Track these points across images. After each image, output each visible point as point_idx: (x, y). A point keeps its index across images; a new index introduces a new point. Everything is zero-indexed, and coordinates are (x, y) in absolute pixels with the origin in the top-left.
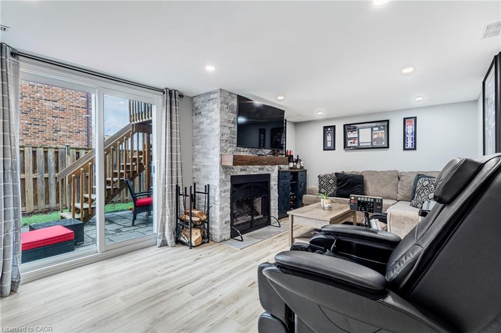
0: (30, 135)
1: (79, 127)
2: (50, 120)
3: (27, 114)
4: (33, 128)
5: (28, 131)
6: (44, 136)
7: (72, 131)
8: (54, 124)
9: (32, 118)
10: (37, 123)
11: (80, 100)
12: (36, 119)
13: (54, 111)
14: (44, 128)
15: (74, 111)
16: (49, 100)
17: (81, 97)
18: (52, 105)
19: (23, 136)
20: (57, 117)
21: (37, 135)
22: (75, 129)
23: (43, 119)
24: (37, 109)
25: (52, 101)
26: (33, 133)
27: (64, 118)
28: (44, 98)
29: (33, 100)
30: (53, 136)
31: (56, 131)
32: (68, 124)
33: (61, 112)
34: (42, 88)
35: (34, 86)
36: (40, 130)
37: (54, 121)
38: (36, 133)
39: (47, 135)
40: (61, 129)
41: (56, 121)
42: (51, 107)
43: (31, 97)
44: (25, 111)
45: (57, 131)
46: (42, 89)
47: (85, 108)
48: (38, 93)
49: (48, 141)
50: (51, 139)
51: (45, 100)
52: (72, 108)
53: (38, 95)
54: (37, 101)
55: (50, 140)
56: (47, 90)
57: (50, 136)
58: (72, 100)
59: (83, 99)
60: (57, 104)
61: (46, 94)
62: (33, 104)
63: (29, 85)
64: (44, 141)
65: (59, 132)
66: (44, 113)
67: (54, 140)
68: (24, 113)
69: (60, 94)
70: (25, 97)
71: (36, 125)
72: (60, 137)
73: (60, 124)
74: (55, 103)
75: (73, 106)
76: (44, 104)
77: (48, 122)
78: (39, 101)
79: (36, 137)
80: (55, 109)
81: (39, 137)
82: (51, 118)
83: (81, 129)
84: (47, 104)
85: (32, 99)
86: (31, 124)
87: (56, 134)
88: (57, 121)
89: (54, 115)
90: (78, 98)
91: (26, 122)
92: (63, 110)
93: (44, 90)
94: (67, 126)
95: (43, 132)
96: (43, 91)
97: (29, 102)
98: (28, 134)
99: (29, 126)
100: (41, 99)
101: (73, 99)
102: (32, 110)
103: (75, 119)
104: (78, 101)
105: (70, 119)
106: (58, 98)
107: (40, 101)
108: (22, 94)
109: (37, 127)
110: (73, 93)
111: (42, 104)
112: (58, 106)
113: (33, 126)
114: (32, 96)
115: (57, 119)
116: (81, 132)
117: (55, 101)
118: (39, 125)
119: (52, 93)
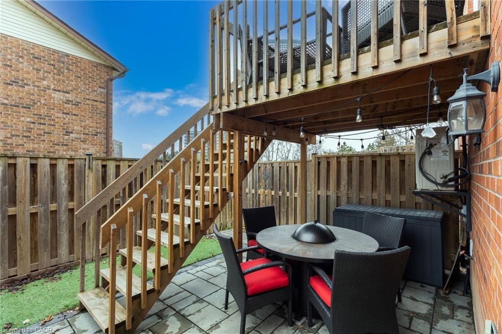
0: (32, 138)
1: (97, 128)
2: (60, 118)
3: (29, 108)
4: (38, 129)
5: (31, 132)
6: (52, 139)
7: (87, 133)
8: (64, 124)
9: (36, 115)
10: (42, 121)
11: (98, 92)
12: (41, 115)
13: (66, 105)
14: (52, 128)
15: (90, 106)
16: (59, 91)
17: (100, 87)
18: (62, 97)
19: (23, 140)
20: (68, 114)
21: (42, 138)
22: (91, 129)
23: (51, 117)
24: (43, 102)
25: (63, 92)
26: (37, 135)
27: (77, 115)
28: (52, 87)
29: (38, 90)
30: (63, 139)
31: (66, 132)
32: (83, 124)
33: (74, 106)
34: (50, 73)
35: (40, 70)
36: (46, 131)
37: (64, 119)
38: (41, 135)
39: (55, 138)
40: (74, 130)
41: (67, 119)
42: (61, 99)
43: (35, 86)
44: (26, 104)
45: (68, 133)
46: (50, 75)
47: (104, 103)
48: (44, 80)
49: (57, 147)
50: (61, 144)
51: (53, 90)
52: (88, 102)
53: (45, 83)
54: (43, 91)
55: (59, 145)
56: (56, 77)
57: (59, 139)
58: (88, 92)
59: (102, 90)
60: (69, 96)
61: (55, 82)
62: (38, 95)
63: (33, 69)
64: (52, 147)
65: (71, 135)
66: (52, 107)
67: (64, 145)
68: (25, 107)
69: (73, 83)
70: (27, 85)
71: (40, 124)
72: (72, 140)
73: (72, 123)
74: (67, 95)
75: (89, 99)
76: (53, 95)
77: (57, 120)
78: (45, 91)
79: (42, 140)
80: (66, 103)
81: (44, 141)
82: (60, 115)
83: (98, 131)
84: (56, 95)
85: (36, 89)
86: (34, 123)
87: (67, 137)
88: (69, 119)
89: (65, 112)
90: (96, 89)
91: (28, 120)
92: (77, 104)
93: (53, 77)
94: (81, 126)
95: (51, 133)
96: (51, 78)
97: (32, 92)
98: (30, 137)
99: (32, 126)
100: (49, 89)
101: (90, 90)
102: (36, 104)
103: (91, 117)
104: (95, 93)
105: (84, 116)
106: (70, 88)
107: (47, 91)
108: (23, 81)
109: (42, 127)
110: (89, 82)
111: (50, 95)
112: (71, 99)
113: (37, 126)
114: (36, 84)
115: (68, 116)
116: (99, 135)
117: (66, 92)
118: (45, 124)
119: (64, 81)
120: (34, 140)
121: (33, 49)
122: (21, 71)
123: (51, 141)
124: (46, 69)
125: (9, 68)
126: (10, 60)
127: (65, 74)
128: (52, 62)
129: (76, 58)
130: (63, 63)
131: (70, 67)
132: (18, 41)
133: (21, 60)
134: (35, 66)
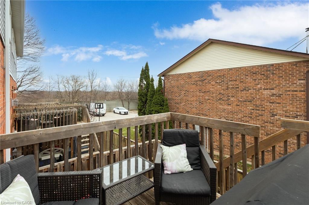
0: (253, 118)
1: (297, 111)
2: (268, 106)
3: (251, 102)
4: (255, 113)
5: (252, 114)
6: (263, 119)
7: (288, 115)
8: (271, 109)
9: (254, 105)
10: (258, 108)
11: (298, 84)
12: (257, 105)
13: (271, 97)
14: (263, 112)
15: (291, 95)
16: (267, 89)
17: (299, 80)
18: (269, 93)
19: (249, 118)
20: (273, 103)
21: (258, 118)
22: (291, 113)
23: (263, 105)
24: (258, 97)
25: (270, 89)
26: (255, 116)
27: (280, 103)
28: (263, 87)
29: (255, 91)
30: (270, 119)
31: (272, 115)
32: (284, 109)
33: (277, 98)
34: (262, 80)
35: (256, 80)
36: (260, 114)
37: (271, 106)
38: (257, 116)
39: (265, 118)
40: (277, 113)
41: (273, 106)
42: (268, 94)
43: (254, 89)
44: (250, 100)
45: (273, 115)
47: (304, 91)
48: (258, 84)
49: (266, 124)
51: (264, 89)
52: (288, 93)
53: (259, 86)
54: (258, 91)
55: (268, 123)
56: (265, 81)
57: (268, 119)
58: (288, 85)
59: (302, 81)
60: (274, 91)
61: (265, 85)
62: (255, 94)
64: (263, 123)
65: (276, 117)
66: (263, 100)
67: (271, 123)
68: (249, 102)
69: (277, 82)
70: (250, 89)
71: (257, 110)
72: (277, 120)
73: (276, 109)
74: (272, 91)
75: (290, 91)
76: (263, 92)
77: (266, 107)
78: (259, 91)
79: (257, 119)
80: (272, 96)
81: (259, 120)
82: (268, 104)
83: (298, 114)
84: (266, 92)
85: (254, 90)
86: (253, 110)
87: (273, 118)
88: (274, 106)
89: (271, 102)
90: (295, 82)
91: (251, 108)
92: (279, 96)
93: (263, 81)
94: (283, 111)
95: (262, 115)
96: (263, 82)
97: (252, 93)
98: (252, 117)
99: (253, 111)
100: (261, 89)
101: (290, 84)
102: (254, 99)
103: (291, 104)
104: (295, 85)
105: (286, 104)
106: (275, 86)
107: (260, 90)
108: (248, 88)
109: (258, 111)
110: (290, 78)
111: (262, 93)
112: (275, 93)
113: (255, 111)
114: (254, 88)
115: (273, 104)
116: (299, 117)
117: (272, 89)
118: (259, 110)
119: (270, 82)
120: (254, 119)
121: (253, 69)
122: (247, 83)
123: (263, 120)
124: (259, 78)
125: (242, 83)
126: (242, 79)
127: (271, 78)
128: (263, 73)
129: (279, 64)
130: (270, 71)
131: (275, 72)
132: (246, 68)
133: (247, 77)
134: (254, 78)
